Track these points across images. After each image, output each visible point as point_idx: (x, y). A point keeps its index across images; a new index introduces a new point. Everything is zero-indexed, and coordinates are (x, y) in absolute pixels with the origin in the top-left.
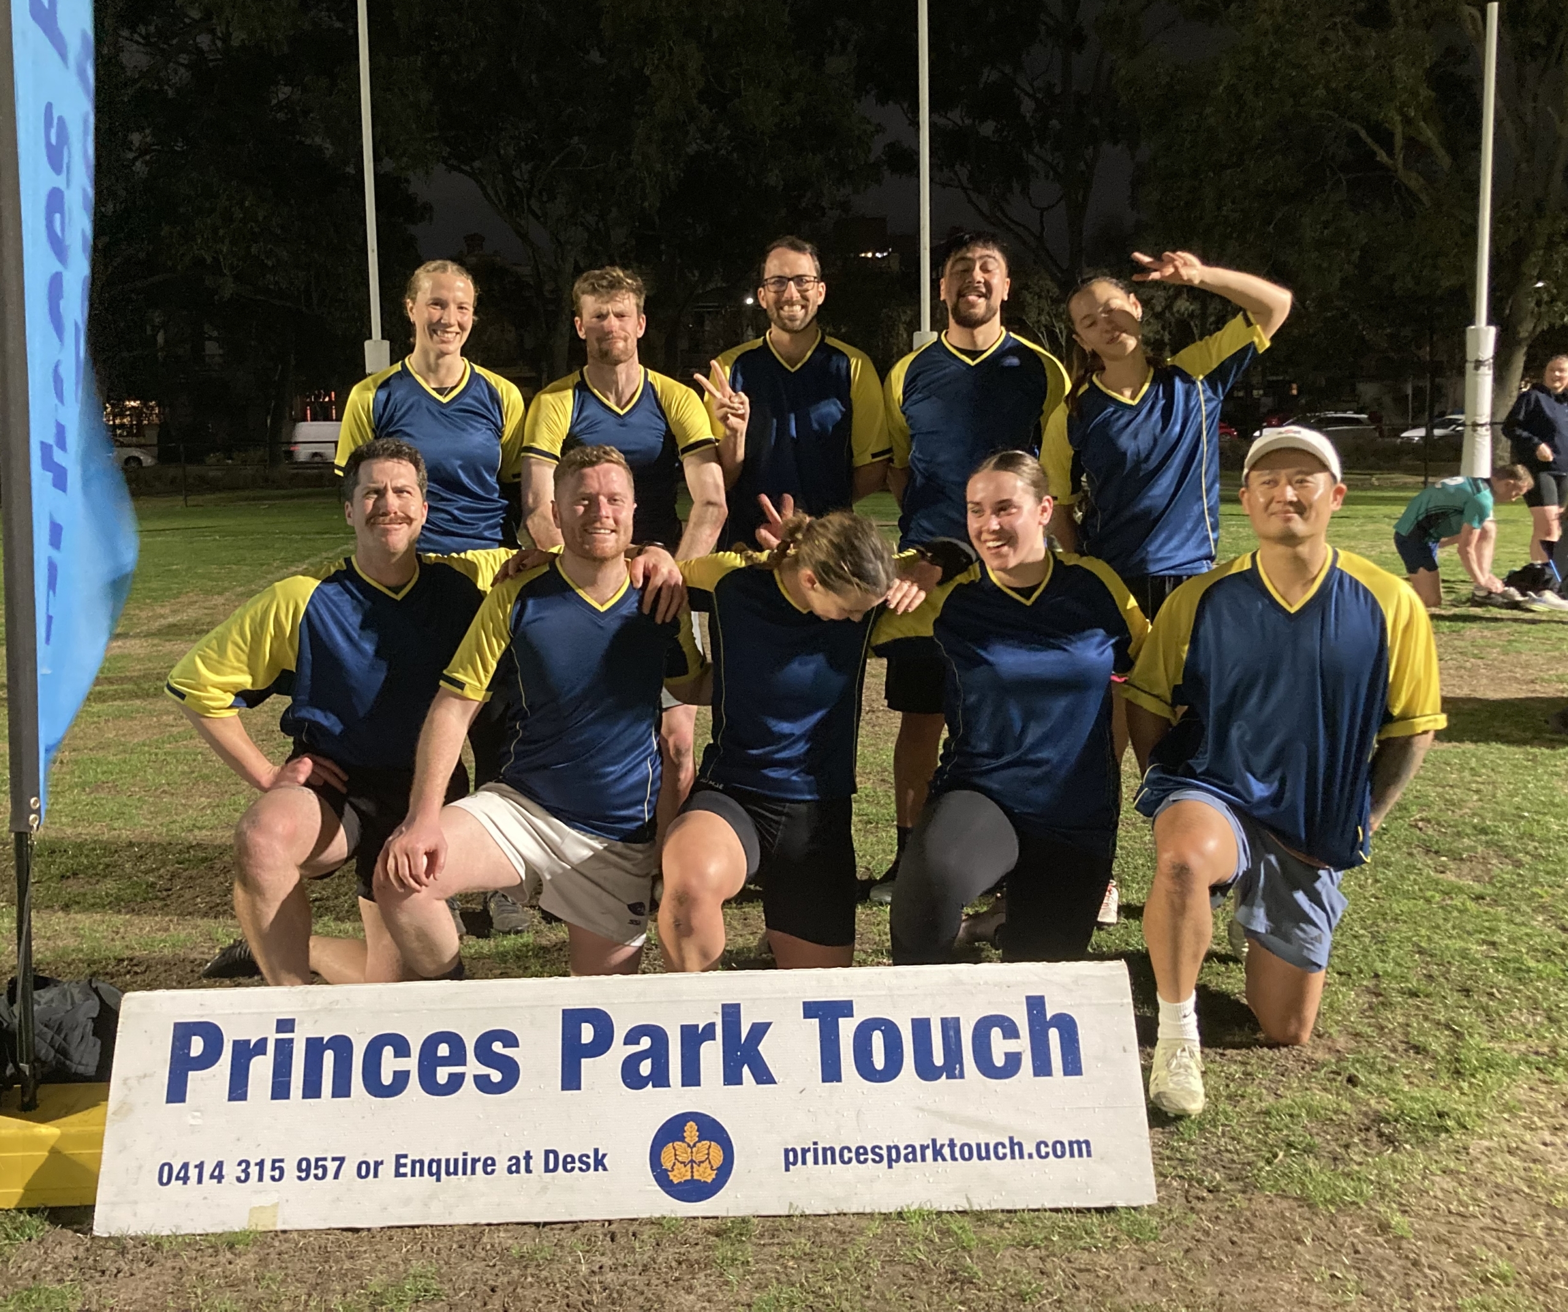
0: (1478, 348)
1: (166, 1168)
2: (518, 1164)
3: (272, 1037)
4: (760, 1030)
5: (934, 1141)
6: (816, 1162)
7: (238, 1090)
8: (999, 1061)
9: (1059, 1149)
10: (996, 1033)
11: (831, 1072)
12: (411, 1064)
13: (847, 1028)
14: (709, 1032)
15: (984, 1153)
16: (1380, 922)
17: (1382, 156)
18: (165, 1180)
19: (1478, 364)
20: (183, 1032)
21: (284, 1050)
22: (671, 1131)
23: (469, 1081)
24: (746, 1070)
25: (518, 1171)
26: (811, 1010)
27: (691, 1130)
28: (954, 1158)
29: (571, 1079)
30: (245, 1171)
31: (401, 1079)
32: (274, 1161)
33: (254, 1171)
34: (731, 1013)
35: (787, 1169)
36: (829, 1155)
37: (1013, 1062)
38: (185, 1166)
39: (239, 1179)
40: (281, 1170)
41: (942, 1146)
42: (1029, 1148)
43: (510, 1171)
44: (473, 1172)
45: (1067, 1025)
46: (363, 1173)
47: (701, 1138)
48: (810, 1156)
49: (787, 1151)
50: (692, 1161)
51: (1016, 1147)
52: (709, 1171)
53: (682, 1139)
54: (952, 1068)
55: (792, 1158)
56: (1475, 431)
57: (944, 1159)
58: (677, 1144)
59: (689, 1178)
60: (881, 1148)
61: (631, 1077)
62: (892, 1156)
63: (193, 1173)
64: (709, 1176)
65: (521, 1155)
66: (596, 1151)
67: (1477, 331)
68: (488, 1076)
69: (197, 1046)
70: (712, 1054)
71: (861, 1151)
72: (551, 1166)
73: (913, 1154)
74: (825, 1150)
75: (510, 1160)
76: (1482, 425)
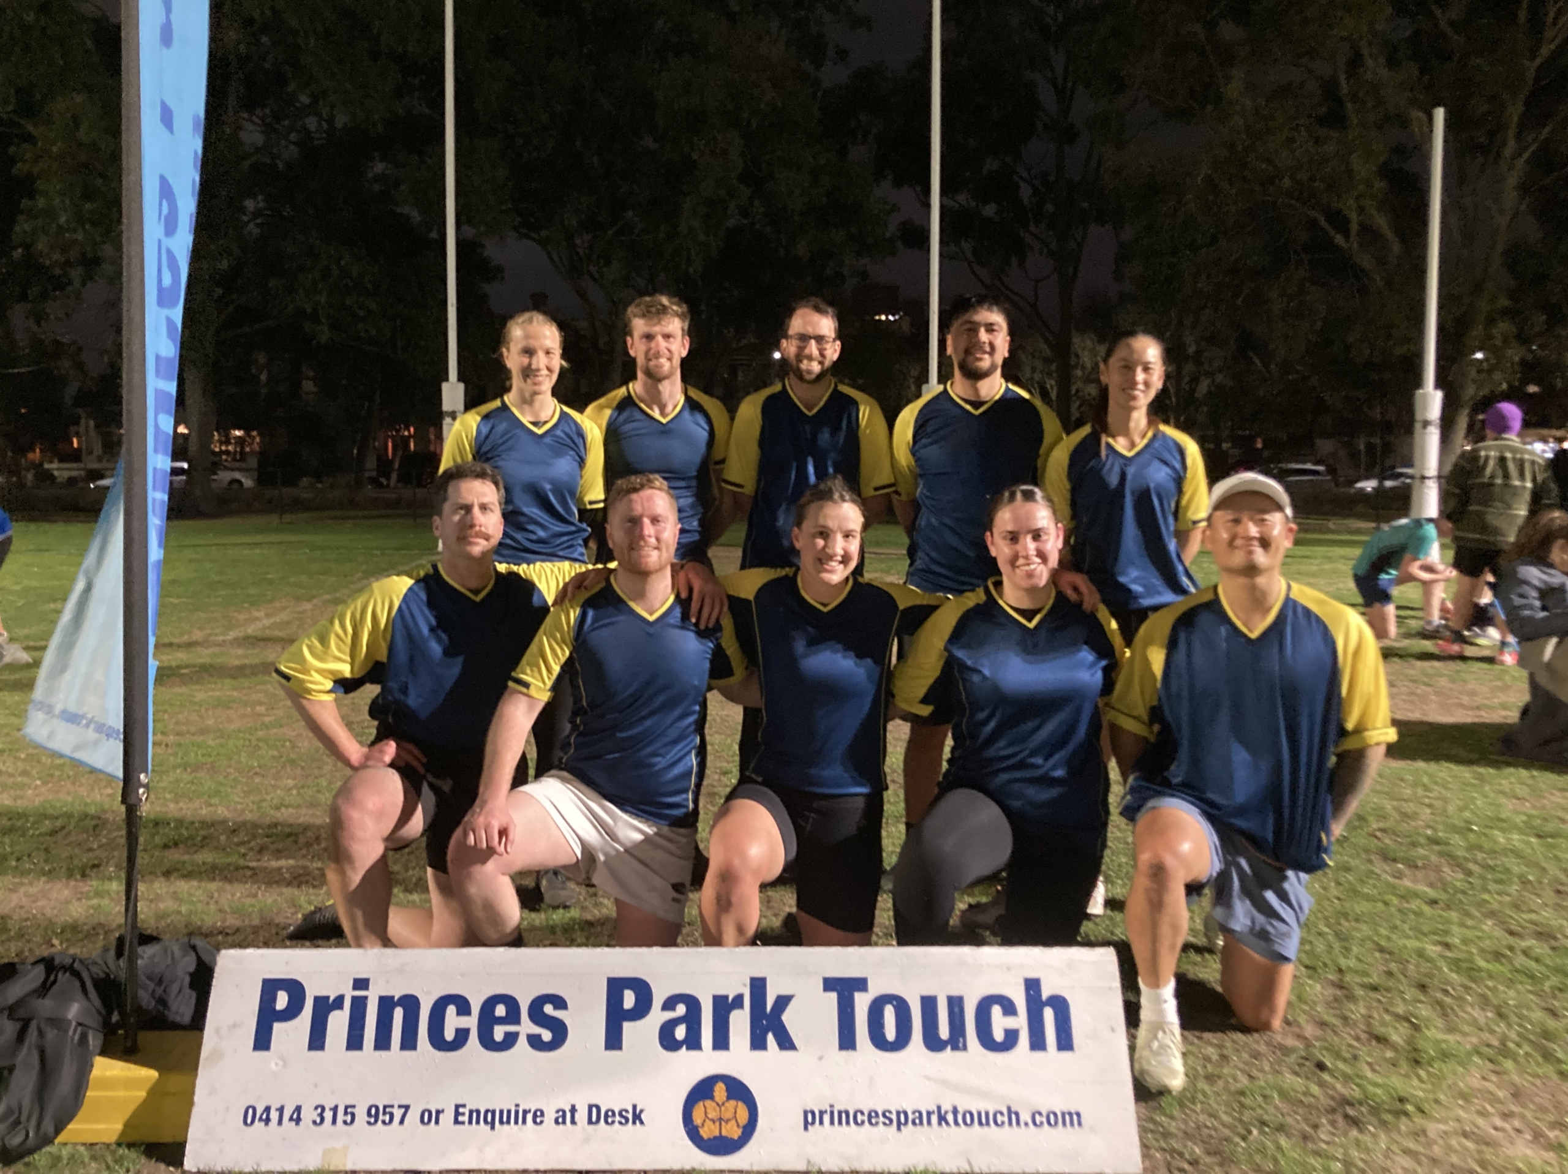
0: (1425, 408)
1: (250, 1111)
2: (564, 1116)
3: (349, 993)
4: (783, 1002)
5: (939, 1108)
6: (832, 1122)
7: (317, 1040)
8: (999, 1036)
9: (1054, 1119)
10: (996, 1011)
11: (847, 1041)
12: (471, 1022)
13: (862, 1003)
14: (738, 1001)
15: (983, 1120)
16: (1342, 921)
17: (1339, 239)
18: (249, 1121)
19: (1426, 424)
20: (270, 987)
21: (359, 1007)
22: (702, 1091)
23: (522, 1041)
24: (770, 1037)
25: (564, 1122)
26: (830, 984)
27: (720, 1090)
28: (956, 1123)
29: (614, 1041)
30: (321, 1116)
31: (462, 1036)
32: (346, 1107)
33: (328, 1115)
34: (758, 986)
35: (806, 1128)
36: (844, 1117)
37: (1011, 1037)
38: (268, 1109)
39: (314, 1122)
40: (353, 1115)
41: (946, 1112)
42: (1025, 1117)
43: (557, 1122)
44: (524, 1122)
45: (1060, 1005)
46: (426, 1119)
47: (729, 1098)
48: (826, 1118)
49: (806, 1113)
50: (720, 1119)
51: (1013, 1117)
52: (735, 1128)
53: (712, 1098)
54: (957, 1041)
55: (810, 1118)
56: (1423, 483)
57: (947, 1123)
58: (708, 1103)
59: (717, 1134)
60: (890, 1112)
61: (668, 1041)
62: (901, 1120)
63: (274, 1115)
64: (735, 1133)
65: (567, 1108)
66: (635, 1107)
67: (1425, 395)
68: (539, 1036)
69: (282, 1000)
70: (740, 1022)
71: (872, 1116)
72: (594, 1119)
73: (920, 1119)
74: (840, 1113)
75: (557, 1112)
76: (1429, 478)
